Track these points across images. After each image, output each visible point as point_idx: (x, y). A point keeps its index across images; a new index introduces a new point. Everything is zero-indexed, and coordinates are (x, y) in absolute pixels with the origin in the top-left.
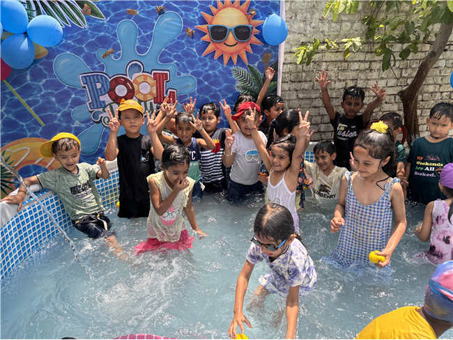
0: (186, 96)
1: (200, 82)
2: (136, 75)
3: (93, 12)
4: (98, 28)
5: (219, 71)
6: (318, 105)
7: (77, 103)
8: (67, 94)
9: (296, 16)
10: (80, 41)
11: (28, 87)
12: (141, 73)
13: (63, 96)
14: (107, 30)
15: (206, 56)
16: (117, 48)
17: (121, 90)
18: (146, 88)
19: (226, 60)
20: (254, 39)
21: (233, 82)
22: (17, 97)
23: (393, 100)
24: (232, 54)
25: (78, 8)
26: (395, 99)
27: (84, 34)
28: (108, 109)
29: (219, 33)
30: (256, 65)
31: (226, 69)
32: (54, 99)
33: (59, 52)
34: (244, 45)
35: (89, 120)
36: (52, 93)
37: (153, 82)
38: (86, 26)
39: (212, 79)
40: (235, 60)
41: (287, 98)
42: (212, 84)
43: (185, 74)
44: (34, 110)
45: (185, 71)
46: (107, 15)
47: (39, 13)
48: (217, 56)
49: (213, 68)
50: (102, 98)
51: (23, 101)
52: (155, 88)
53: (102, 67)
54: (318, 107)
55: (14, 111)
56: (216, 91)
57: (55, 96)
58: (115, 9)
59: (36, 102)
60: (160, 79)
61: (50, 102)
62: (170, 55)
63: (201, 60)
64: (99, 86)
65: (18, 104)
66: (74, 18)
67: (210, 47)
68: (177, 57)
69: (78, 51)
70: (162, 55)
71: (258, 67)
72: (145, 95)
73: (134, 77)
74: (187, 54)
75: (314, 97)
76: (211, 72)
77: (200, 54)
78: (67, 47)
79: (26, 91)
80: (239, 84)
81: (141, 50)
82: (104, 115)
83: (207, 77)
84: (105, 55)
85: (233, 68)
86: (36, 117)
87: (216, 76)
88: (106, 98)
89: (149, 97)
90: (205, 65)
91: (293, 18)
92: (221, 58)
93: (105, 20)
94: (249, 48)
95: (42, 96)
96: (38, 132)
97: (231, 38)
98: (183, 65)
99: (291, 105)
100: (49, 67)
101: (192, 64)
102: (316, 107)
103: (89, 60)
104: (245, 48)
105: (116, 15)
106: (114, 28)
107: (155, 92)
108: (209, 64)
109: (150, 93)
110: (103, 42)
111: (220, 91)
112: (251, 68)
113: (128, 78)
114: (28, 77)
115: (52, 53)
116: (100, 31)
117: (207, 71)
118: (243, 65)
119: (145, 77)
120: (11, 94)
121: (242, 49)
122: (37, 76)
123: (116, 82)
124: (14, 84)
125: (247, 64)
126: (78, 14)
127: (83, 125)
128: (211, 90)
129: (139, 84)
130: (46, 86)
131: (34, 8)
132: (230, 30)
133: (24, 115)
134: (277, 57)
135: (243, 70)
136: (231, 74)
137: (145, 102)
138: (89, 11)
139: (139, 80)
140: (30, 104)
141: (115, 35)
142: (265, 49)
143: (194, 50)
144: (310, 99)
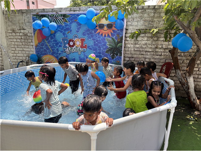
0: (90, 46)
1: (95, 42)
2: (76, 39)
3: (66, 21)
4: (66, 25)
5: (101, 39)
7: (60, 46)
8: (58, 43)
9: (134, 20)
10: (62, 29)
11: (50, 41)
12: (77, 39)
13: (57, 44)
14: (69, 26)
15: (97, 34)
16: (71, 31)
17: (71, 43)
18: (78, 43)
19: (103, 35)
20: (114, 28)
21: (106, 43)
22: (47, 44)
24: (106, 33)
25: (62, 20)
27: (63, 27)
28: (68, 48)
29: (102, 26)
30: (114, 37)
31: (103, 38)
32: (55, 45)
33: (57, 32)
34: (110, 30)
35: (63, 51)
36: (54, 43)
37: (81, 41)
38: (64, 25)
39: (99, 41)
40: (107, 35)
42: (98, 43)
43: (90, 39)
44: (50, 47)
45: (90, 38)
46: (69, 21)
47: (53, 22)
48: (100, 34)
49: (99, 38)
50: (66, 45)
51: (48, 45)
52: (81, 43)
53: (67, 36)
55: (46, 47)
56: (100, 45)
57: (55, 44)
58: (71, 20)
59: (51, 45)
60: (83, 41)
61: (54, 45)
62: (86, 33)
63: (95, 35)
64: (66, 41)
65: (47, 45)
66: (61, 23)
67: (98, 31)
68: (88, 34)
69: (61, 32)
70: (83, 33)
71: (115, 38)
72: (78, 45)
73: (75, 40)
74: (91, 33)
76: (98, 39)
77: (95, 33)
78: (59, 31)
79: (49, 42)
80: (108, 43)
81: (77, 32)
82: (66, 50)
83: (97, 41)
84: (68, 33)
85: (106, 38)
86: (51, 49)
87: (100, 40)
88: (67, 45)
89: (79, 46)
90: (97, 37)
91: (133, 20)
92: (102, 35)
93: (69, 23)
94: (112, 31)
95: (52, 44)
96: (50, 53)
97: (105, 28)
98: (90, 36)
100: (54, 36)
101: (92, 36)
103: (64, 34)
104: (110, 31)
105: (71, 22)
106: (71, 25)
107: (81, 44)
108: (98, 36)
109: (79, 45)
110: (68, 29)
111: (101, 45)
112: (112, 38)
113: (73, 40)
114: (50, 38)
115: (55, 32)
116: (67, 26)
117: (97, 39)
118: (110, 37)
119: (78, 40)
120: (46, 43)
121: (109, 32)
122: (52, 38)
123: (70, 41)
124: (47, 40)
125: (111, 37)
126: (62, 22)
127: (61, 53)
128: (98, 45)
129: (76, 42)
130: (53, 41)
131: (52, 20)
132: (105, 25)
133: (48, 49)
134: (122, 34)
135: (110, 39)
136: (105, 40)
137: (78, 47)
138: (65, 21)
139: (76, 41)
140: (50, 45)
141: (71, 27)
142: (118, 32)
143: (93, 32)
144: (140, 51)
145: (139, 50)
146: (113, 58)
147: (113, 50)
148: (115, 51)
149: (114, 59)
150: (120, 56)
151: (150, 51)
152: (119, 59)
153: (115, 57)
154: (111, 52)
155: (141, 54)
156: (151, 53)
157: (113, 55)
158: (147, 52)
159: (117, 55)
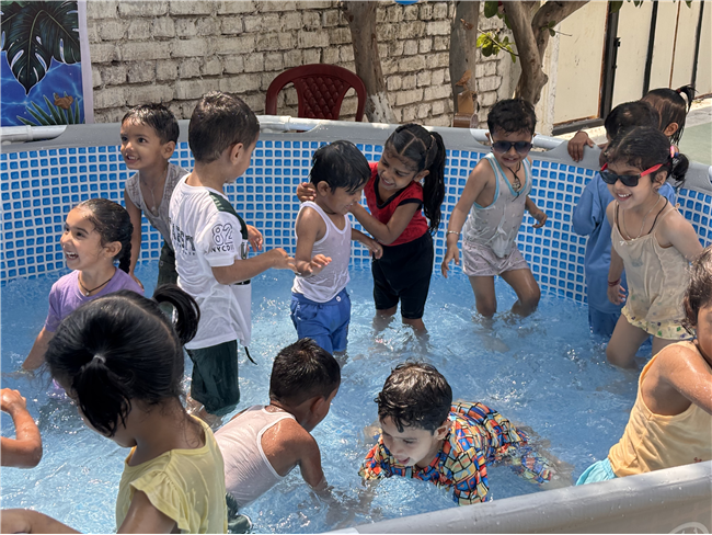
6: (166, 33)
23: (317, 22)
26: (321, 20)
41: (95, 16)
54: (169, 38)
75: (155, 13)
99: (105, 34)
102: (161, 39)
144: (147, 17)
145: (142, 10)
146: (28, 83)
147: (20, 20)
148: (37, 26)
149: (39, 84)
150: (70, 60)
151: (199, 10)
152: (68, 86)
153: (42, 74)
154: (14, 37)
155: (155, 33)
156: (203, 24)
157: (29, 62)
158: (182, 22)
159: (50, 54)
